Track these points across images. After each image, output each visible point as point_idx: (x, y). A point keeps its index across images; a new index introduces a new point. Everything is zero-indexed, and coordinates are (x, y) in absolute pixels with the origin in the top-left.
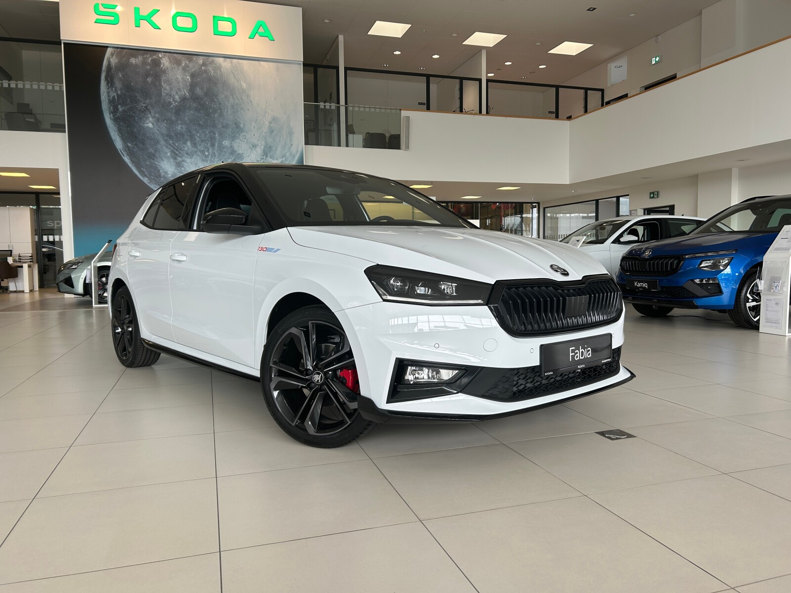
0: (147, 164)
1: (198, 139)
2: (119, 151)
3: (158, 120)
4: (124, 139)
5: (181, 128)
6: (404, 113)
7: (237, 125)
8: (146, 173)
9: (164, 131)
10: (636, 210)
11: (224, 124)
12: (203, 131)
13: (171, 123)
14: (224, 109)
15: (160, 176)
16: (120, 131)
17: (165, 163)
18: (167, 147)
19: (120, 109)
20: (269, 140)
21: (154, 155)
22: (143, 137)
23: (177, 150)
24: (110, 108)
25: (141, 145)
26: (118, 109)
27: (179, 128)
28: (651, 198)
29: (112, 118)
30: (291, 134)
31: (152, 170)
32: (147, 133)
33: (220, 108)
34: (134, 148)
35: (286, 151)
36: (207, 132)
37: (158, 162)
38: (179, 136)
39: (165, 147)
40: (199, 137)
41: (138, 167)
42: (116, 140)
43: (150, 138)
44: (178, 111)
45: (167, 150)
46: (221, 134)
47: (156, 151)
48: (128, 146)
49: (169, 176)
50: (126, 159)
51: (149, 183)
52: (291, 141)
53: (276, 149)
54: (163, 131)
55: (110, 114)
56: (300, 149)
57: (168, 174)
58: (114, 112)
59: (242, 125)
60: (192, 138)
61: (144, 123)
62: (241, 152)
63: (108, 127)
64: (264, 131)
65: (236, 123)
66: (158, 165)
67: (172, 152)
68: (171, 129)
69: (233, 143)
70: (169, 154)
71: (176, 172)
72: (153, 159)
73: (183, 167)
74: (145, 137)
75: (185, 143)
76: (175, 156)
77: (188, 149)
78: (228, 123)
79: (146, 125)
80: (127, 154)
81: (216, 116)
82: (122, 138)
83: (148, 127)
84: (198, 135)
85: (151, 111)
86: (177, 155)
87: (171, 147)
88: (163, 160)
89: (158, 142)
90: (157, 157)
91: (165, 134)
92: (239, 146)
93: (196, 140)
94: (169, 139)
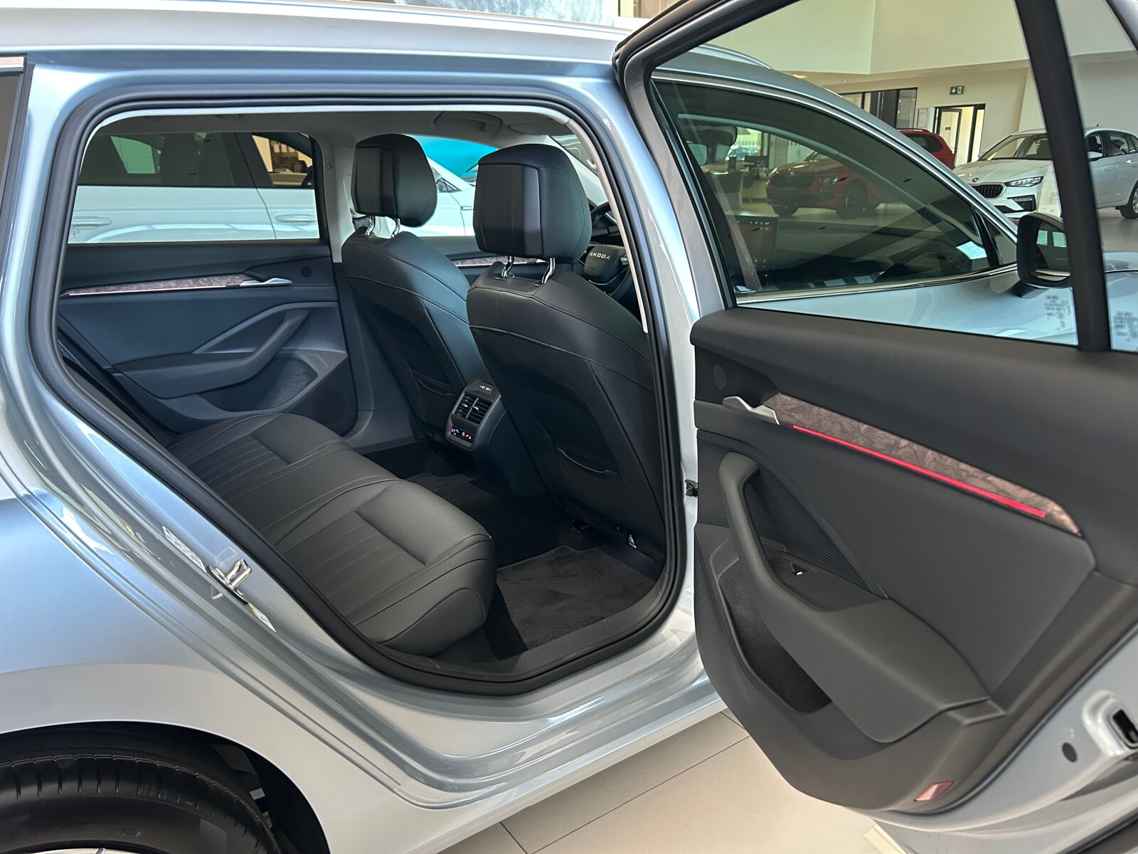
10: (927, 109)
20: (578, 9)
28: (952, 93)
52: (600, 11)
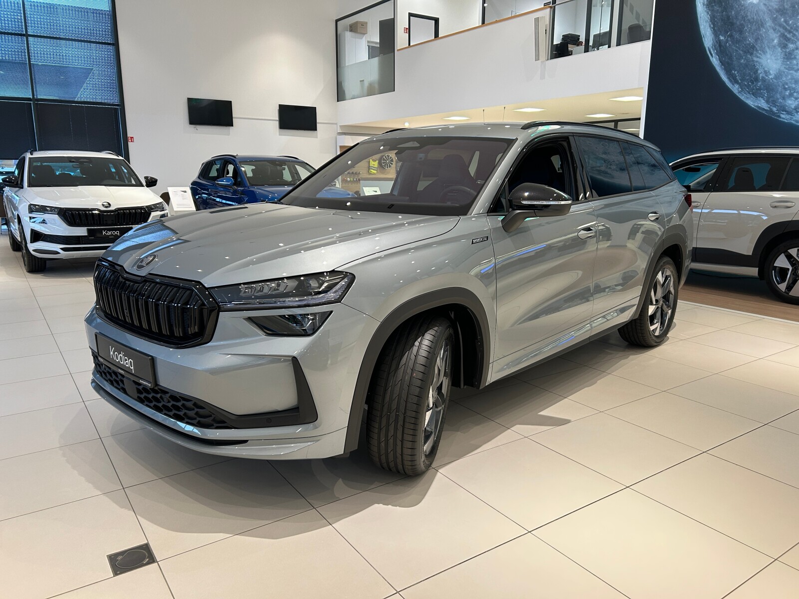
0: (741, 64)
2: (708, 53)
4: (716, 33)
8: (738, 77)
9: (775, 4)
15: (757, 79)
16: (713, 20)
17: (768, 56)
18: (774, 30)
21: (753, 47)
22: (742, 22)
23: (790, 32)
25: (737, 36)
31: (748, 71)
32: (749, 14)
34: (727, 41)
37: (758, 57)
39: (771, 31)
41: (729, 70)
42: (706, 34)
43: (752, 20)
45: (774, 36)
47: (757, 40)
48: (720, 40)
49: (770, 77)
50: (714, 60)
51: (739, 93)
54: (772, 4)
57: (770, 74)
66: (757, 62)
67: (783, 36)
70: (775, 41)
71: (782, 68)
72: (752, 54)
73: (795, 58)
74: (744, 21)
76: (785, 41)
80: (717, 54)
82: (714, 29)
83: (752, 3)
86: (788, 40)
87: (781, 30)
88: (765, 52)
89: (761, 24)
90: (757, 50)
91: (775, 9)
94: (779, 16)
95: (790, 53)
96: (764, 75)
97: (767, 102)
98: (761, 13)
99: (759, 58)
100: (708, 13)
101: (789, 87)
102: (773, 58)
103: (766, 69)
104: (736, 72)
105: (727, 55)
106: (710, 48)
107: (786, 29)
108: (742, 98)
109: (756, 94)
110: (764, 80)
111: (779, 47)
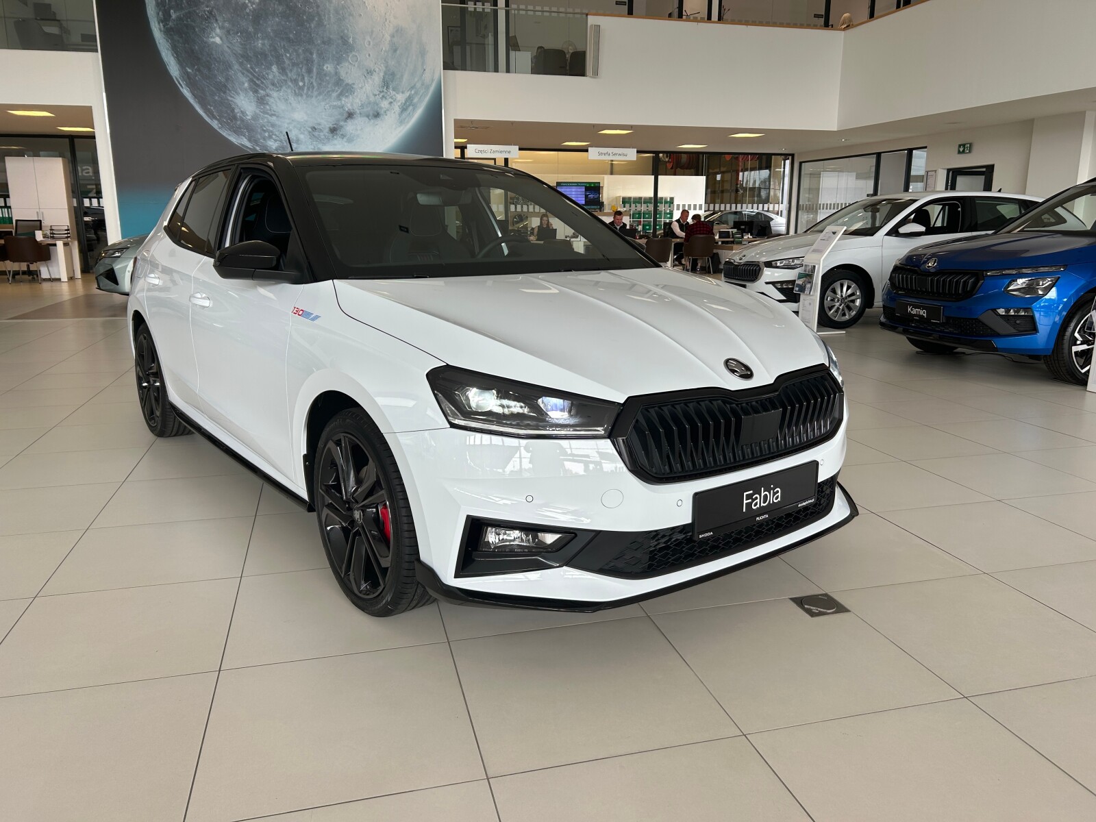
0: (216, 100)
1: (287, 62)
2: (175, 80)
3: (228, 32)
4: (181, 63)
5: (263, 44)
6: (592, 20)
7: (344, 40)
8: (215, 113)
9: (238, 49)
11: (325, 39)
12: (294, 49)
13: (247, 37)
14: (324, 15)
15: (235, 118)
16: (174, 49)
17: (242, 98)
18: (243, 74)
19: (174, 16)
20: (392, 63)
21: (226, 86)
22: (208, 59)
23: (258, 79)
24: (158, 14)
25: (206, 71)
26: (170, 16)
27: (259, 44)
28: (959, 152)
29: (162, 29)
30: (423, 53)
31: (224, 109)
32: (214, 53)
33: (318, 13)
34: (196, 75)
35: (416, 80)
36: (300, 51)
37: (231, 97)
38: (260, 58)
39: (240, 74)
40: (290, 59)
41: (204, 106)
42: (170, 62)
43: (218, 60)
44: (258, 17)
45: (244, 79)
46: (320, 55)
47: (227, 79)
48: (187, 72)
49: (248, 117)
50: (185, 91)
51: (220, 128)
52: (423, 63)
53: (402, 76)
54: (236, 48)
55: (159, 23)
56: (436, 77)
57: (247, 115)
58: (165, 19)
59: (351, 39)
60: (279, 60)
61: (208, 37)
62: (350, 82)
63: (157, 42)
64: (384, 49)
65: (342, 37)
66: (232, 101)
67: (251, 81)
68: (248, 47)
69: (339, 67)
70: (246, 85)
71: (258, 111)
72: (225, 93)
73: (267, 104)
74: (210, 58)
75: (269, 68)
76: (255, 87)
77: (274, 76)
78: (331, 36)
79: (212, 40)
80: (187, 85)
81: (312, 26)
82: (178, 60)
83: (214, 43)
84: (288, 55)
85: (218, 18)
86: (258, 86)
87: (249, 74)
88: (238, 94)
89: (229, 66)
90: (229, 90)
91: (240, 54)
92: (347, 73)
93: (284, 62)
94: (245, 62)
95: (262, 99)
96: (241, 115)
97: (250, 140)
98: (226, 55)
99: (233, 97)
100: (168, 41)
101: (267, 129)
102: (246, 99)
103: (242, 110)
104: (212, 108)
105: (199, 89)
106: (178, 78)
107: (254, 76)
108: (224, 134)
109: (237, 131)
110: (242, 120)
111: (251, 91)
